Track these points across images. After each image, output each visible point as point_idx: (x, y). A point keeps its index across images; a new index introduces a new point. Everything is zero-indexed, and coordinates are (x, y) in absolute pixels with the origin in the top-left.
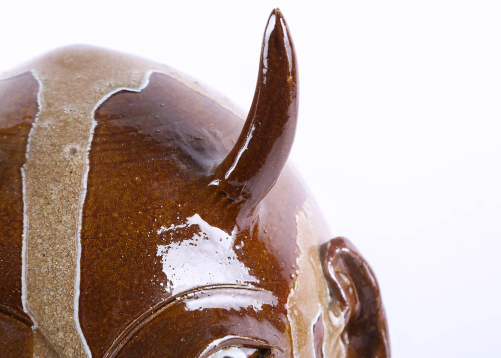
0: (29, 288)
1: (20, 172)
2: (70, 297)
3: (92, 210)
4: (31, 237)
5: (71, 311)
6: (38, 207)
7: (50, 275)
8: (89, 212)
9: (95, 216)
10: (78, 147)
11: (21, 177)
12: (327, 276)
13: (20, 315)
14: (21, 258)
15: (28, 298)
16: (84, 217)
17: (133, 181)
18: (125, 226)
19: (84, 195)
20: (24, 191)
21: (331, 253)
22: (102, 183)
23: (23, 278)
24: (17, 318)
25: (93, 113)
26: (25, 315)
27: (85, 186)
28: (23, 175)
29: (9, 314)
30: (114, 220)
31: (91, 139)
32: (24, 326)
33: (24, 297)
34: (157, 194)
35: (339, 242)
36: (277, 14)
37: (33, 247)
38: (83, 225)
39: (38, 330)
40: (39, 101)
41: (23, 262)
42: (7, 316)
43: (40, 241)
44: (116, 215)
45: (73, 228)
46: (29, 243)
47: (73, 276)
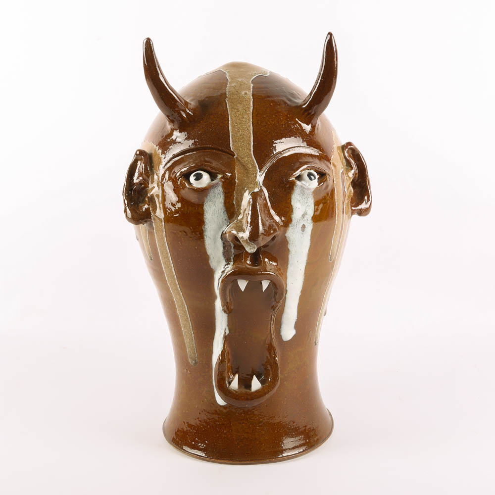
0: (233, 141)
1: (225, 101)
2: (250, 144)
3: (256, 114)
4: (232, 123)
5: (250, 150)
6: (234, 113)
7: (241, 137)
8: (254, 115)
9: (257, 116)
10: (247, 92)
11: (226, 103)
12: (345, 157)
13: (230, 152)
14: (229, 131)
15: (233, 145)
16: (252, 116)
17: (270, 105)
18: (268, 120)
19: (252, 109)
20: (228, 107)
21: (347, 147)
22: (258, 105)
23: (230, 138)
24: (228, 154)
25: (251, 81)
26: (232, 152)
27: (252, 105)
28: (227, 102)
29: (224, 152)
30: (264, 118)
31: (252, 90)
32: (231, 157)
33: (231, 145)
34: (280, 110)
35: (349, 144)
36: (330, 34)
37: (233, 127)
38: (252, 119)
39: (237, 158)
40: (228, 78)
41: (230, 132)
42: (224, 153)
43: (236, 124)
44: (265, 116)
45: (249, 120)
46: (232, 126)
47: (250, 137)
